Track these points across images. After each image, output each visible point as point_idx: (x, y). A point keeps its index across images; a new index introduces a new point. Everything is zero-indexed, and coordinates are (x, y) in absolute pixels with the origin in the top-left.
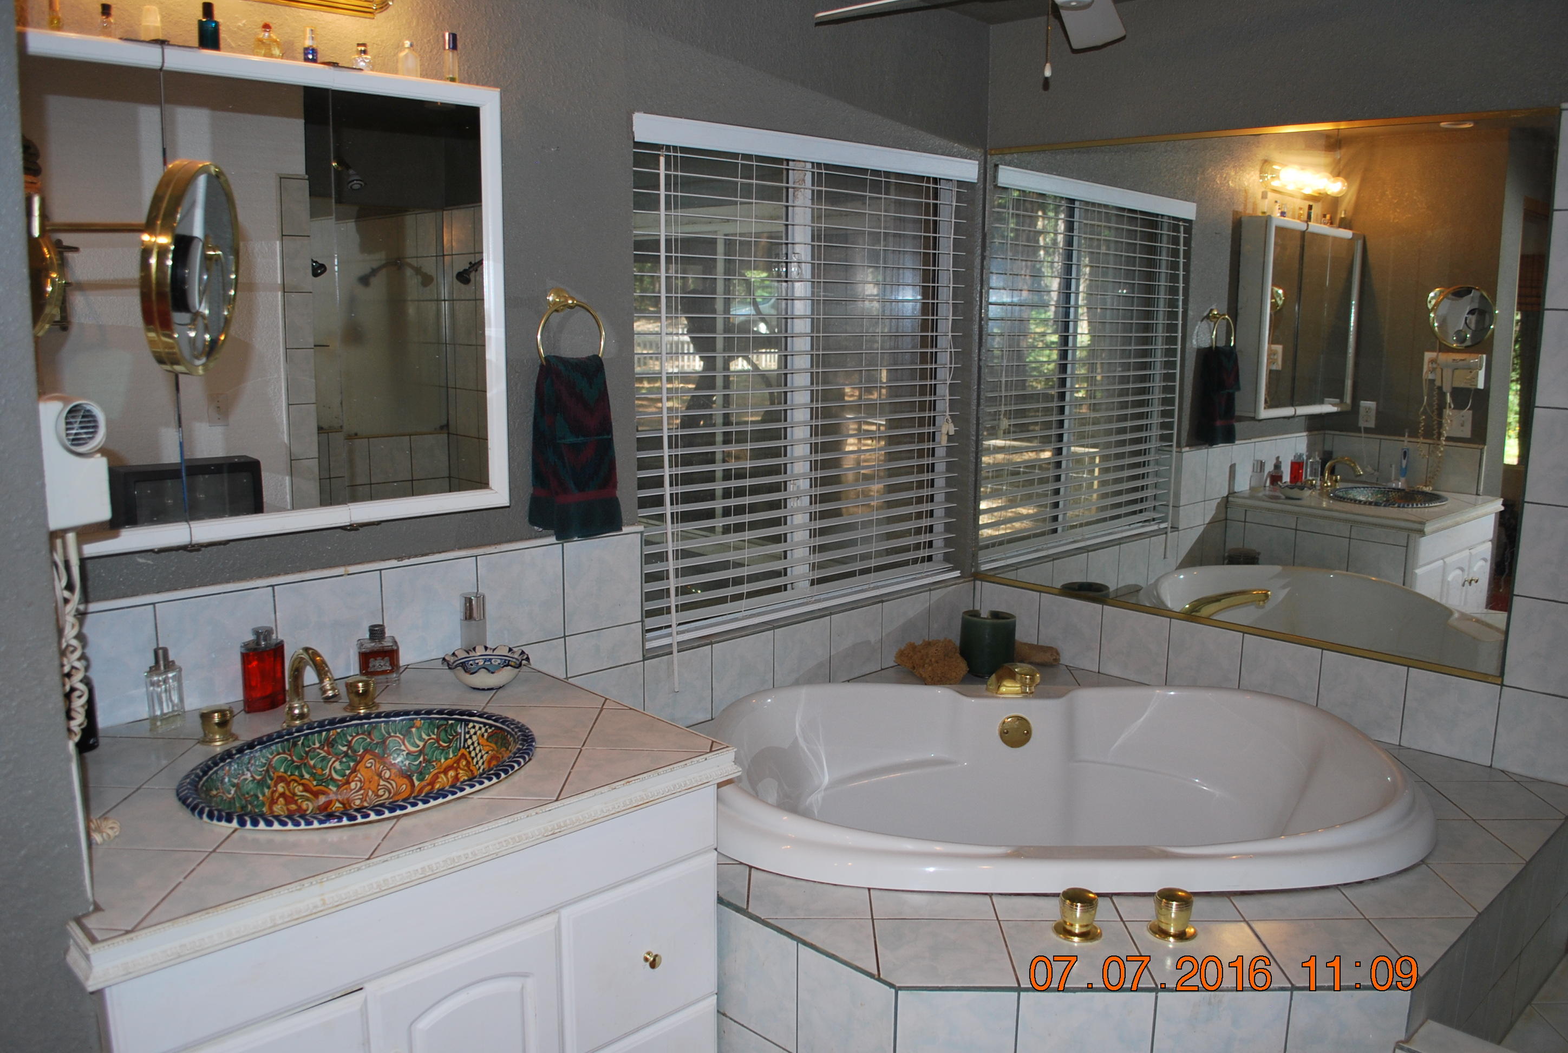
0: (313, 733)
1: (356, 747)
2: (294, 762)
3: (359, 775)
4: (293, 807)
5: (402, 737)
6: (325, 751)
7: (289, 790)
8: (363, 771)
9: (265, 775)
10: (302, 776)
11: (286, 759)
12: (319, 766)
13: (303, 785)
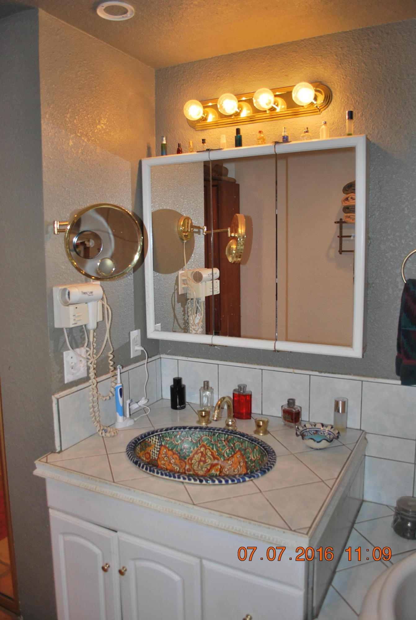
0: (222, 433)
1: (236, 447)
2: (211, 441)
3: (233, 459)
4: (203, 459)
5: (251, 451)
6: (225, 443)
7: (205, 453)
8: (235, 458)
9: (198, 442)
10: (213, 449)
11: (209, 439)
12: (221, 448)
13: (212, 452)
